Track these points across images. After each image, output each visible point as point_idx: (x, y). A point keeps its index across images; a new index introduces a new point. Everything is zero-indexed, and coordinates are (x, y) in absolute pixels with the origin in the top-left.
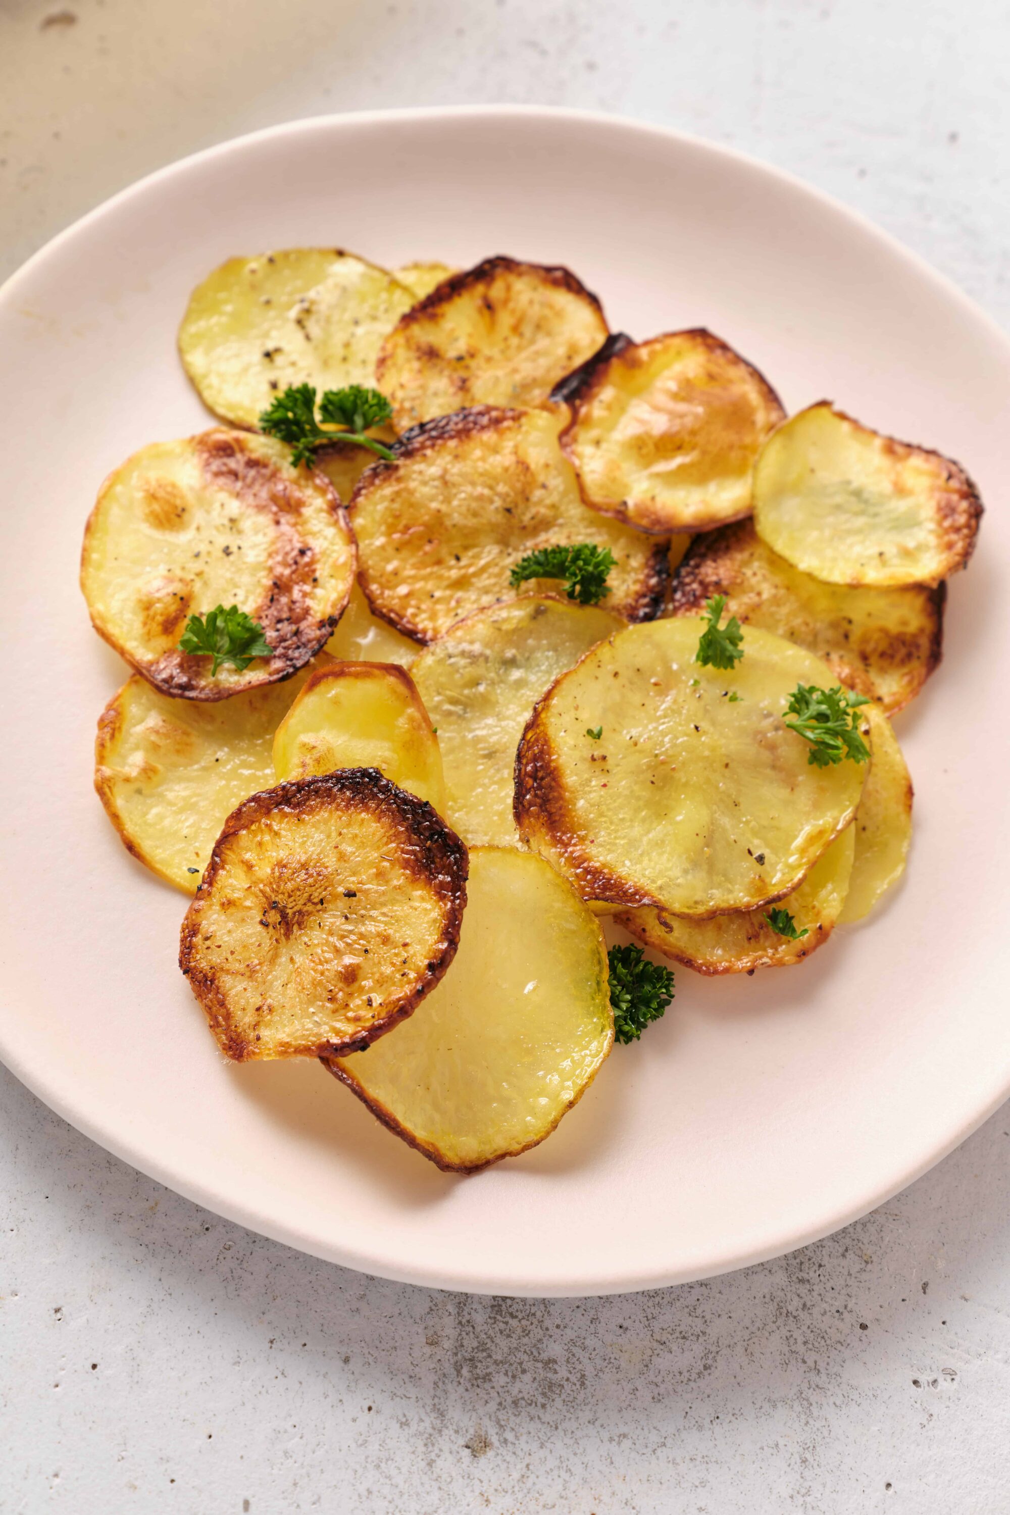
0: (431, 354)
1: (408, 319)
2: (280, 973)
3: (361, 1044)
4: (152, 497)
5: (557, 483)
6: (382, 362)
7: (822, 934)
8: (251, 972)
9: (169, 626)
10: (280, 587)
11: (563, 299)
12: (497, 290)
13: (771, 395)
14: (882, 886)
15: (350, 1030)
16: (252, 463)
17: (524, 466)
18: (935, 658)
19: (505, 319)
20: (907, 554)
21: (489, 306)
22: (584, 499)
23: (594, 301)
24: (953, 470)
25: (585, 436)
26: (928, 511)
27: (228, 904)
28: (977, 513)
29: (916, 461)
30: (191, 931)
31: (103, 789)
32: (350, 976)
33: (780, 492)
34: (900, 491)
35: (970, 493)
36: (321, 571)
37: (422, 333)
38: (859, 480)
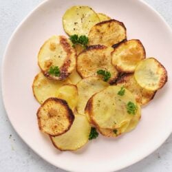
0: (98, 31)
1: (97, 25)
2: (48, 122)
3: (54, 136)
4: (51, 45)
5: (109, 59)
6: (91, 31)
7: (120, 134)
8: (44, 120)
9: (48, 66)
10: (65, 65)
11: (121, 27)
12: (111, 24)
13: (145, 53)
14: (132, 128)
15: (53, 134)
16: (67, 43)
17: (104, 56)
18: (152, 98)
19: (111, 28)
20: (153, 85)
21: (109, 26)
22: (111, 63)
23: (125, 29)
24: (166, 73)
25: (115, 53)
26: (159, 79)
27: (44, 110)
28: (166, 81)
29: (162, 69)
30: (39, 111)
31: (33, 87)
32: (56, 127)
33: (140, 70)
34: (157, 73)
35: (166, 78)
36: (71, 65)
37: (98, 27)
38: (152, 70)
